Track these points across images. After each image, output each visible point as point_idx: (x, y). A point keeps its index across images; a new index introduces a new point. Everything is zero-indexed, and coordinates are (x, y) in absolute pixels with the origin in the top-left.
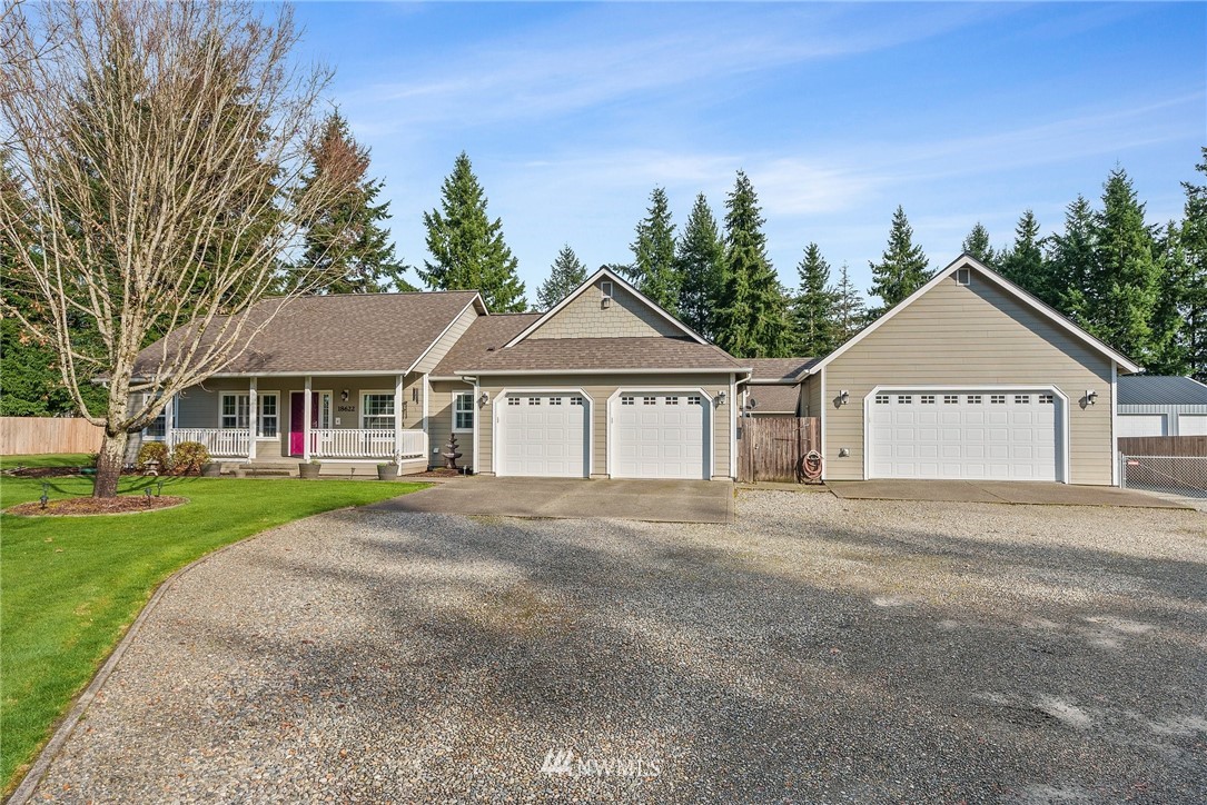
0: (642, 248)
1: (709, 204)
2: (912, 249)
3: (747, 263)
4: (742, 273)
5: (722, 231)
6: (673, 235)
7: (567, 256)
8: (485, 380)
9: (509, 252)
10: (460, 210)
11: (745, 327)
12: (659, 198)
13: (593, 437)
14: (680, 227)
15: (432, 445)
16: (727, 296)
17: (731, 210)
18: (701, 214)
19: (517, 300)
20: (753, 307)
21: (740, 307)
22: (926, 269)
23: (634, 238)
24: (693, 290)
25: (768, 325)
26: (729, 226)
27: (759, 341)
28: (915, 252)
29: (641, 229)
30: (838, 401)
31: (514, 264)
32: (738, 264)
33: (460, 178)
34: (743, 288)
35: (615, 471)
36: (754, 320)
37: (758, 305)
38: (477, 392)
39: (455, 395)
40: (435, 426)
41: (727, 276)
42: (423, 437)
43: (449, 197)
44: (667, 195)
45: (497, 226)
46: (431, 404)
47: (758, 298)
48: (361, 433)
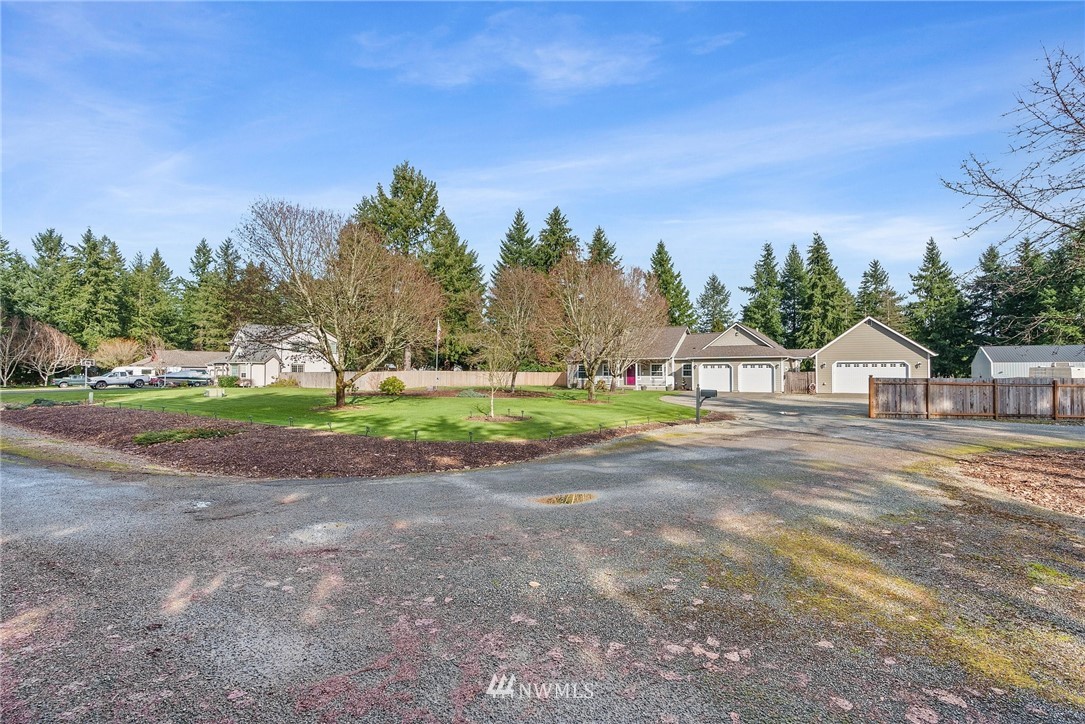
0: (758, 277)
1: (799, 249)
2: (941, 264)
3: (820, 284)
4: (817, 291)
5: (806, 266)
6: (777, 269)
7: (713, 280)
8: (696, 360)
9: (685, 288)
10: (660, 269)
11: (819, 320)
12: (768, 249)
13: (733, 378)
14: (780, 265)
15: (675, 381)
16: (808, 303)
17: (810, 255)
18: (794, 255)
19: (690, 312)
20: (824, 308)
21: (816, 310)
22: (952, 276)
23: (753, 272)
24: (789, 299)
25: (834, 318)
26: (809, 264)
27: (829, 328)
28: (943, 266)
29: (757, 266)
30: (822, 366)
31: (687, 294)
32: (814, 286)
33: (660, 253)
34: (818, 297)
35: (741, 390)
36: (825, 317)
37: (828, 307)
38: (693, 364)
39: (683, 365)
40: (676, 375)
41: (810, 292)
42: (672, 378)
43: (654, 263)
44: (772, 246)
45: (678, 275)
46: (675, 367)
47: (828, 304)
48: (651, 377)
